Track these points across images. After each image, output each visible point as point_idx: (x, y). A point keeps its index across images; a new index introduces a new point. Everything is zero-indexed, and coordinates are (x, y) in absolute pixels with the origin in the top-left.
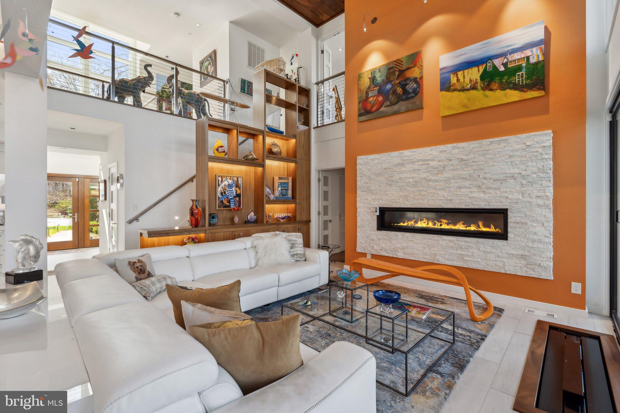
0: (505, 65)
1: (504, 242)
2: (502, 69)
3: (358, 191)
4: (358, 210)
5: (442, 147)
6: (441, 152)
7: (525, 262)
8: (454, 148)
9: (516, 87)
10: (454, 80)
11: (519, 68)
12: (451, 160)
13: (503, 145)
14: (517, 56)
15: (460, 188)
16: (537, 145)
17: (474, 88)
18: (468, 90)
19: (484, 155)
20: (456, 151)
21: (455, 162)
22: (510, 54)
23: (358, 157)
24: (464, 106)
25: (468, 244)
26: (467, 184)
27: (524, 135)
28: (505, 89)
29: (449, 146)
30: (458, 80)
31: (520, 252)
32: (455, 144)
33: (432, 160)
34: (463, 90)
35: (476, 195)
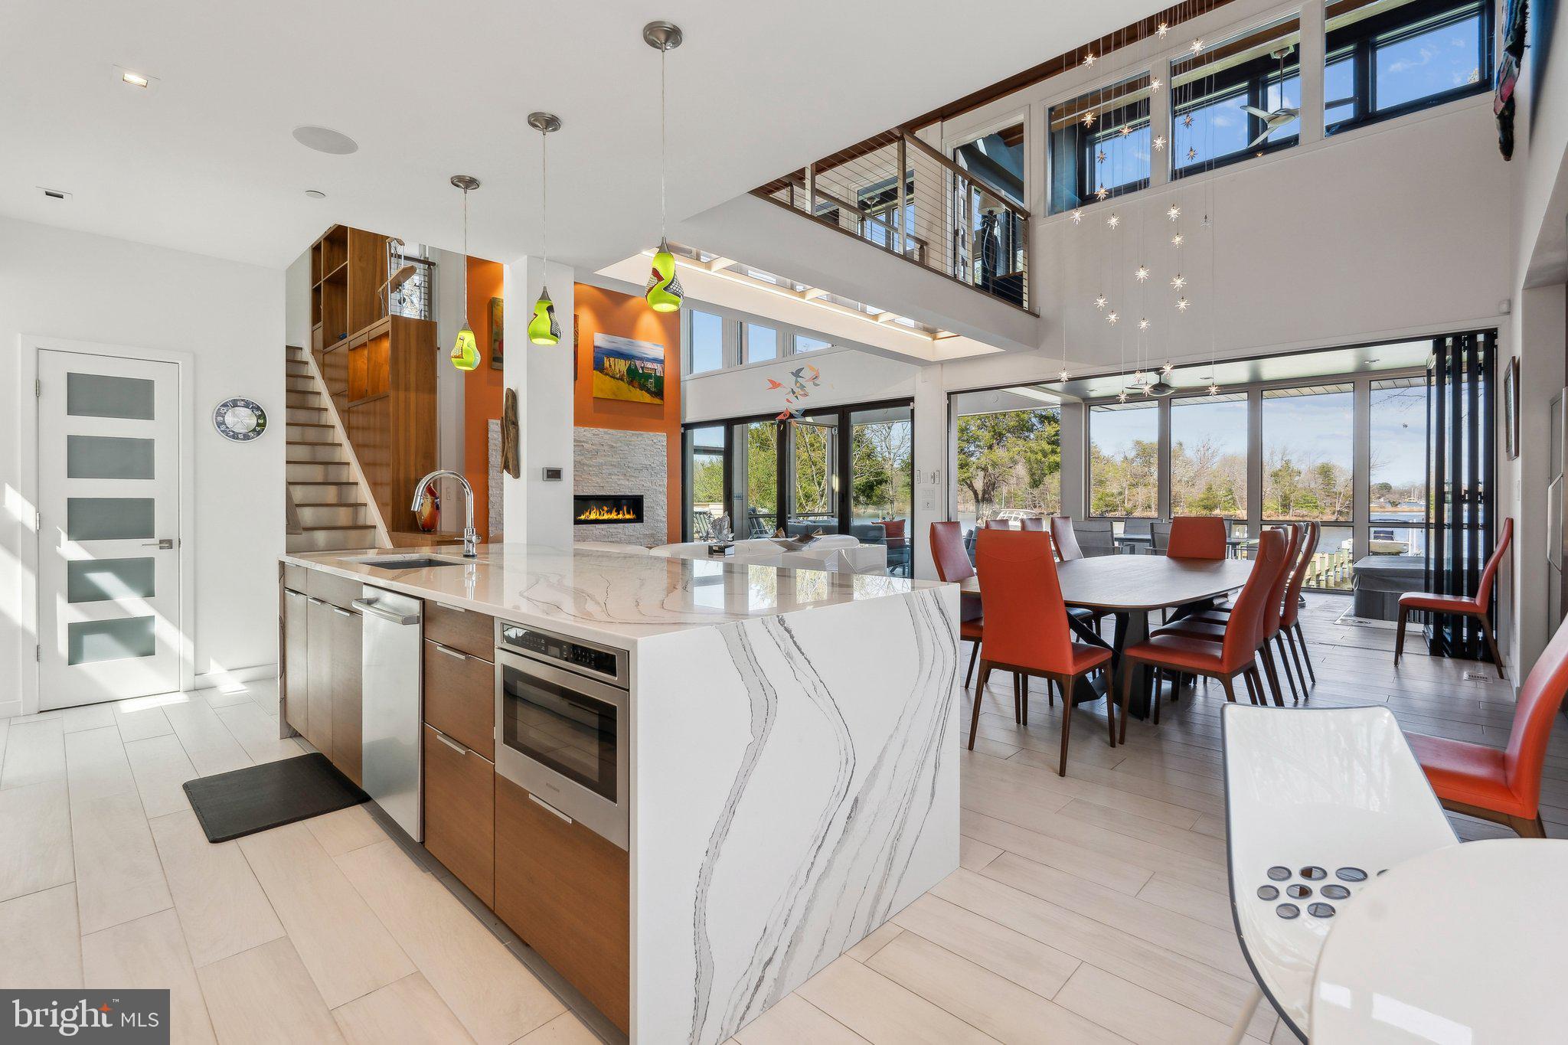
0: (642, 368)
1: (638, 525)
2: (641, 371)
3: (491, 472)
4: (491, 499)
5: (595, 430)
6: (594, 435)
7: (652, 540)
8: (605, 433)
9: (648, 391)
10: (607, 364)
11: (649, 376)
12: (603, 445)
13: (640, 438)
14: (649, 365)
15: (610, 474)
16: (659, 444)
17: (621, 379)
18: (617, 379)
19: (628, 445)
20: (607, 437)
21: (606, 448)
22: (646, 361)
23: (490, 421)
24: (614, 394)
25: (617, 530)
26: (615, 471)
27: (651, 434)
28: (642, 390)
29: (601, 430)
30: (610, 366)
31: (651, 532)
32: (606, 430)
33: (587, 443)
34: (613, 377)
35: (622, 482)
